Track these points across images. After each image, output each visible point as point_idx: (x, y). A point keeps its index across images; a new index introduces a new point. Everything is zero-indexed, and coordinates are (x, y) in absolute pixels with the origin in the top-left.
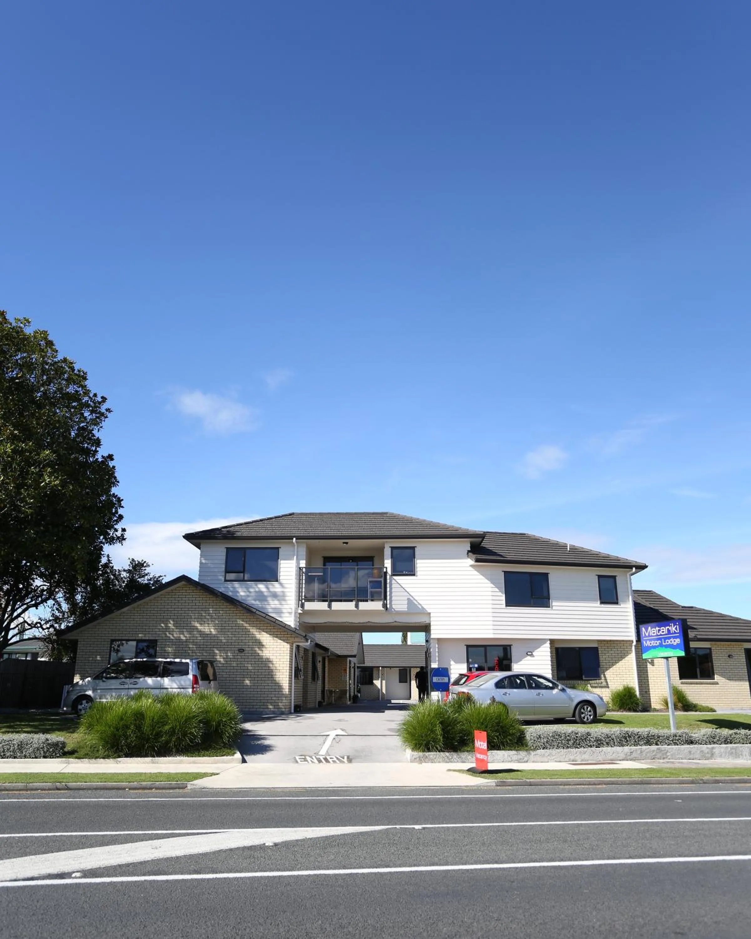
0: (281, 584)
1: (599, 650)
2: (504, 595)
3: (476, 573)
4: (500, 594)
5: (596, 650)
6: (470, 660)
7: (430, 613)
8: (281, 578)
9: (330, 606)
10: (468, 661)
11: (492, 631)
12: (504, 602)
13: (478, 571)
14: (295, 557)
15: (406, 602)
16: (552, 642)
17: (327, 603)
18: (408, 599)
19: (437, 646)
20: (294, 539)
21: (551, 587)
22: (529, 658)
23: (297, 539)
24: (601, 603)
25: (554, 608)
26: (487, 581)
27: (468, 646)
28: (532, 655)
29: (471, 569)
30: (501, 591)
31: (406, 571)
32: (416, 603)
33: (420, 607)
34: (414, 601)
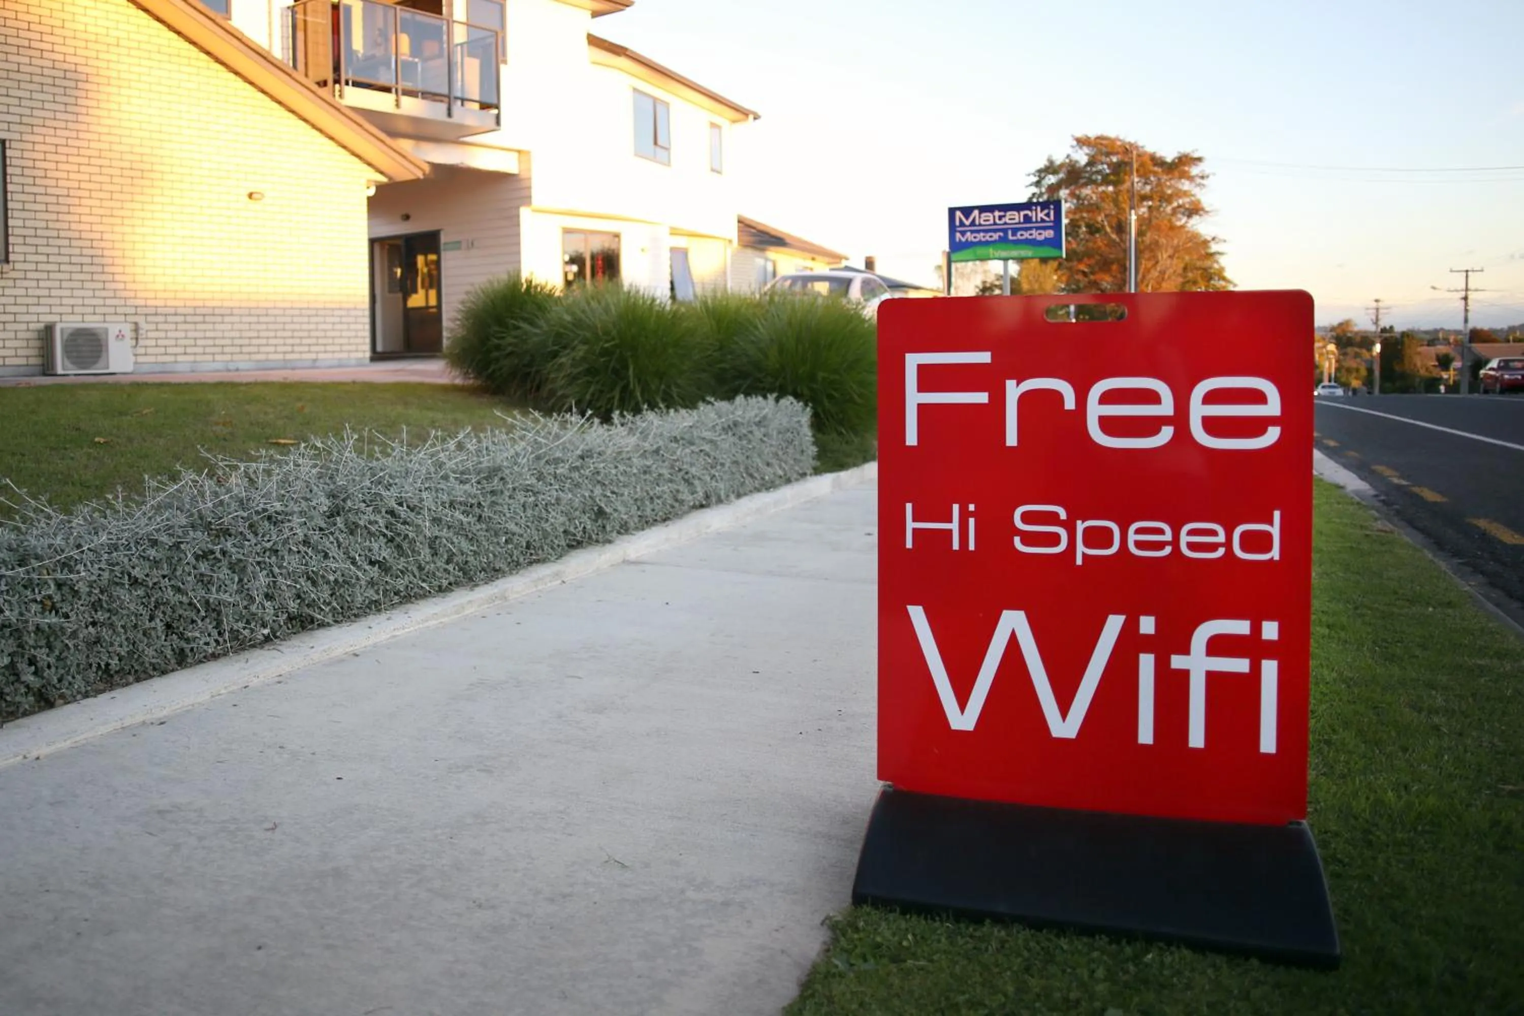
1: (689, 253)
5: (685, 252)
7: (524, 153)
9: (398, 104)
24: (711, 170)
27: (565, 231)
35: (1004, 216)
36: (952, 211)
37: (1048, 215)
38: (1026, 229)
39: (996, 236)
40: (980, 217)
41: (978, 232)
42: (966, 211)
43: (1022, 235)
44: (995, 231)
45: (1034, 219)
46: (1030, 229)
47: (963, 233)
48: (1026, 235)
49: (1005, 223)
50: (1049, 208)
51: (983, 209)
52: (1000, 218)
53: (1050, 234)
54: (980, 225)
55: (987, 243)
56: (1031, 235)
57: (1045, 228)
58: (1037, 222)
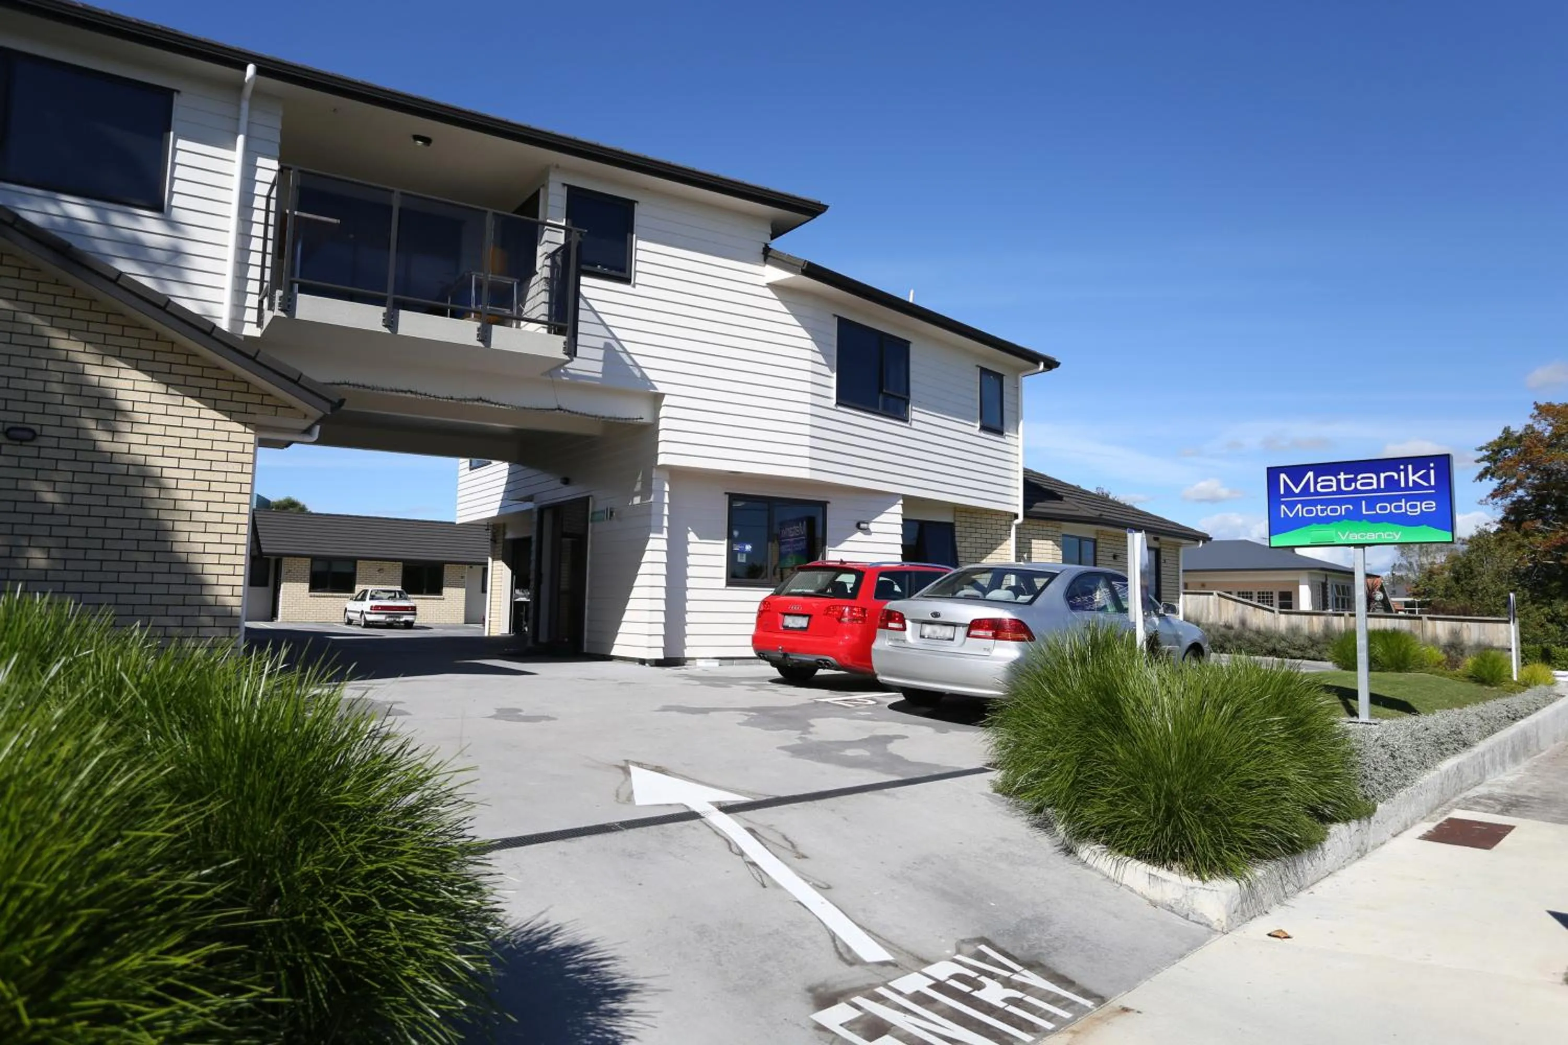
0: (172, 224)
1: (957, 529)
2: (835, 375)
3: (779, 306)
4: (826, 370)
5: (949, 528)
6: (736, 533)
7: (659, 397)
8: (177, 200)
9: (391, 322)
10: (730, 537)
11: (807, 462)
12: (833, 393)
13: (784, 302)
14: (241, 139)
15: (600, 354)
16: (910, 502)
17: (383, 310)
18: (608, 347)
19: (667, 488)
20: (251, 69)
21: (913, 376)
22: (859, 536)
23: (259, 71)
24: (983, 428)
25: (915, 425)
26: (802, 332)
27: (733, 497)
28: (867, 531)
29: (768, 292)
30: (828, 365)
31: (604, 266)
32: (629, 362)
33: (638, 374)
34: (624, 356)
35: (1355, 480)
36: (1273, 473)
37: (1426, 477)
38: (1390, 500)
39: (1342, 510)
40: (1316, 483)
41: (1315, 503)
42: (1296, 472)
43: (1382, 508)
44: (1340, 502)
45: (1403, 485)
46: (1398, 498)
47: (1291, 506)
48: (1391, 508)
49: (1356, 491)
50: (1429, 469)
51: (1321, 469)
52: (1348, 482)
53: (1429, 506)
54: (1317, 493)
55: (1327, 520)
56: (1399, 507)
57: (1421, 498)
58: (1407, 488)
